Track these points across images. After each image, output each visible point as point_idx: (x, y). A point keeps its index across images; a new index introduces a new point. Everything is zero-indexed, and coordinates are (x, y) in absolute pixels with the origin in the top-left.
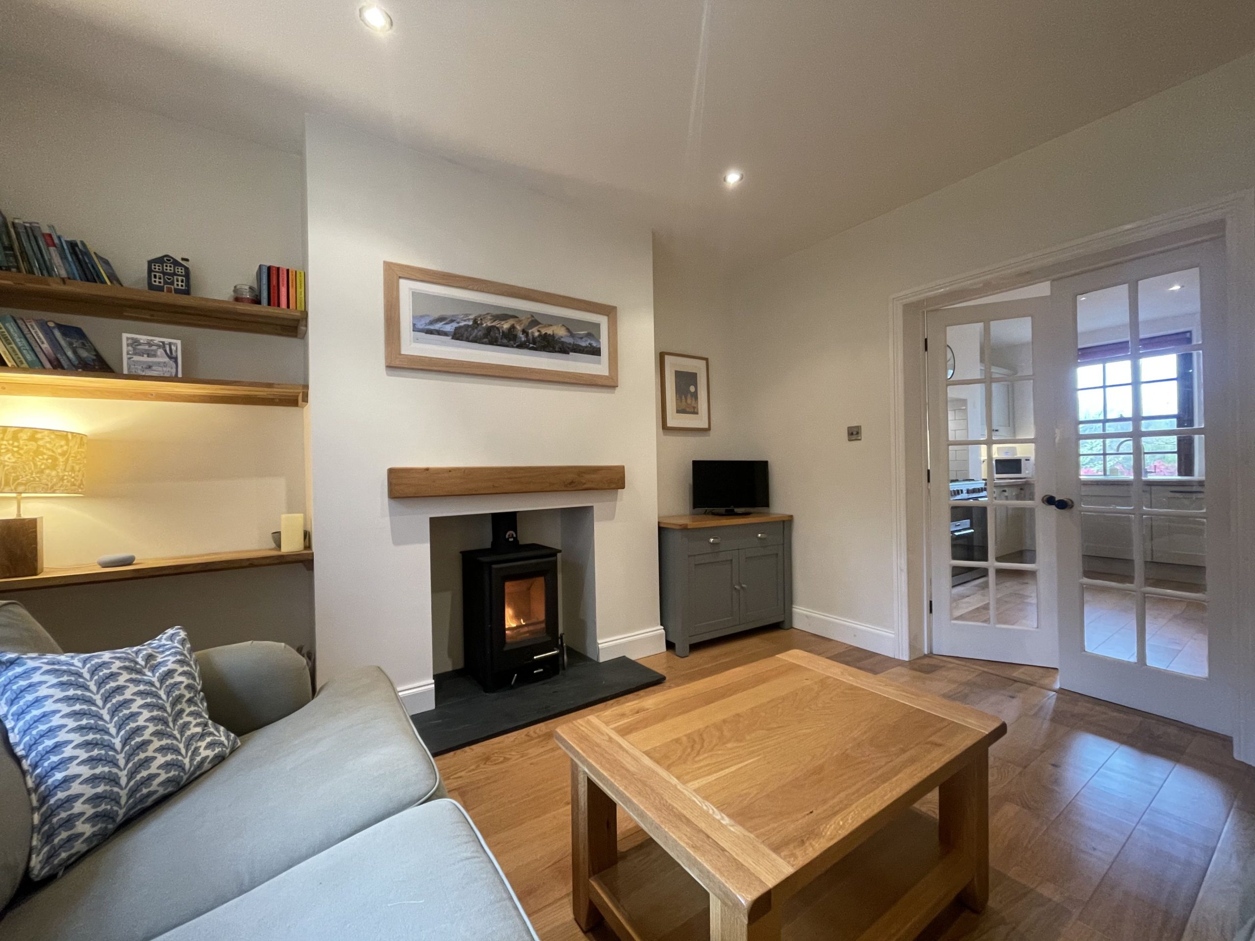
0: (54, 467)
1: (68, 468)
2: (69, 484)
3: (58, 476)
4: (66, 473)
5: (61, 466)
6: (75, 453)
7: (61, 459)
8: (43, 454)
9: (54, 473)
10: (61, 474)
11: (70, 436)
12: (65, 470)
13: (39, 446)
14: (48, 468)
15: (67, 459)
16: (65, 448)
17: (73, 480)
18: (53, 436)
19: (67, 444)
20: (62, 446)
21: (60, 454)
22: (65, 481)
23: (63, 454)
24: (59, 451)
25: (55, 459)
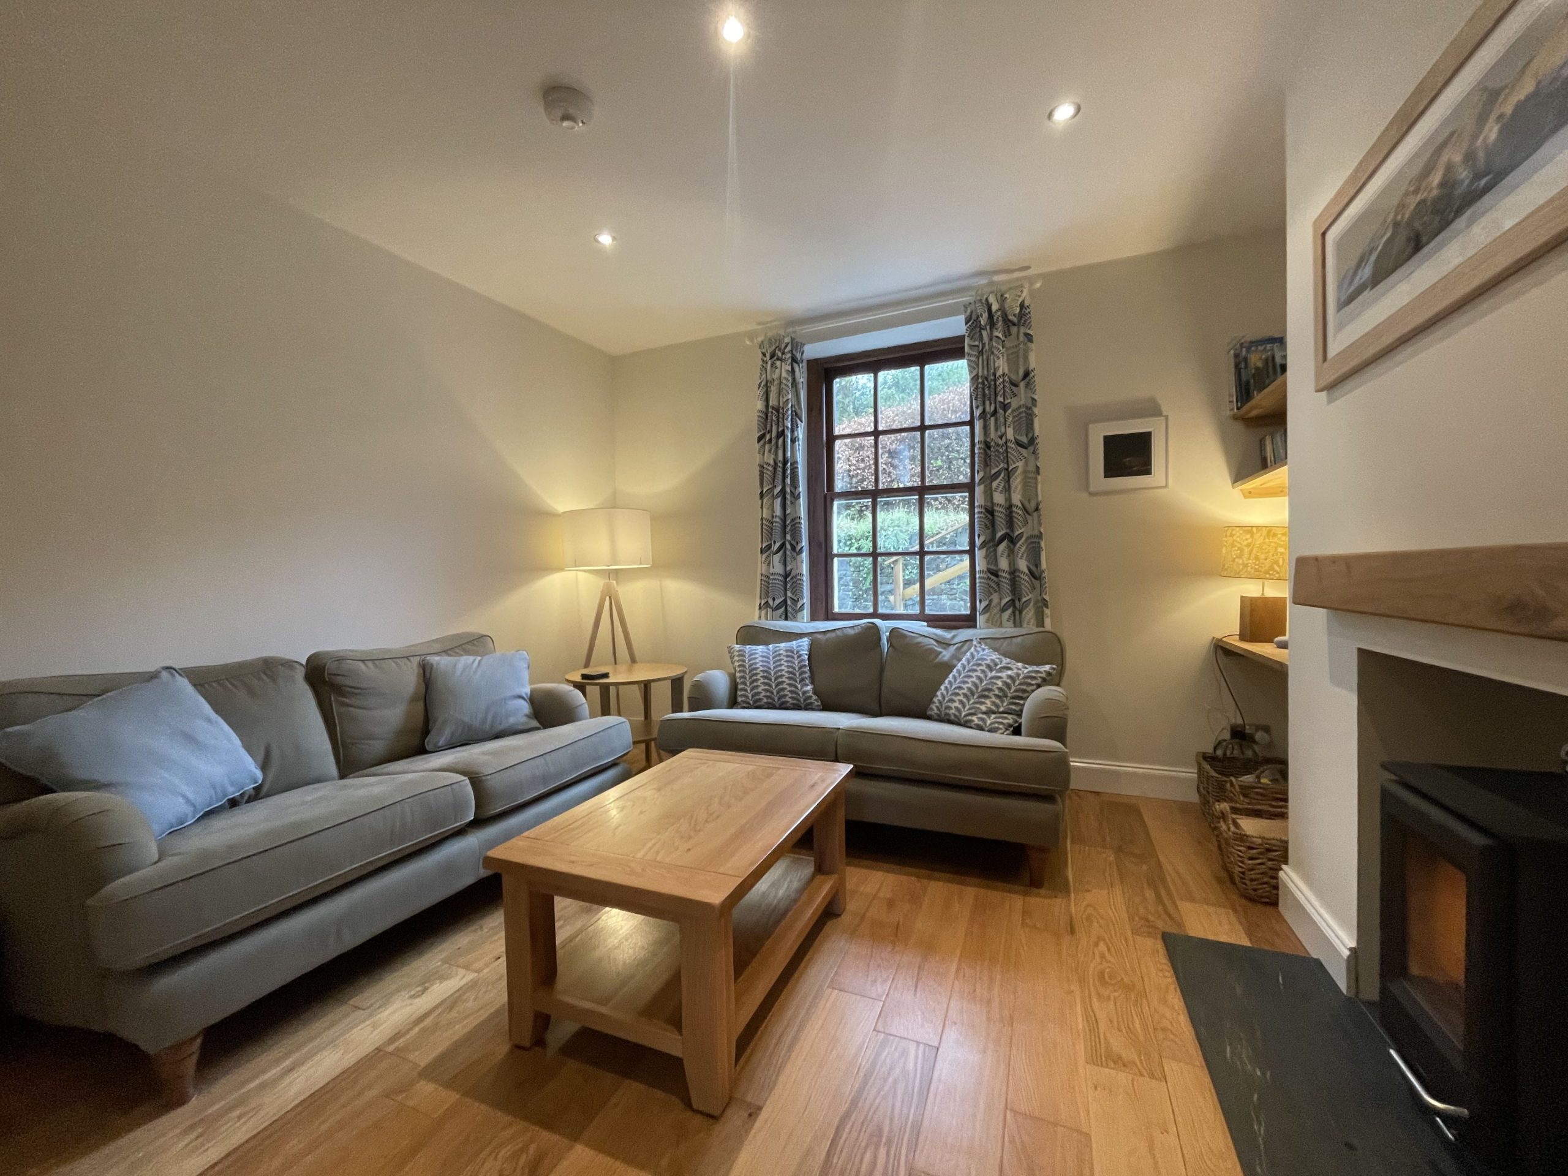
0: (1240, 556)
1: (1253, 556)
2: (1253, 571)
3: (1243, 563)
4: (1250, 561)
5: (1246, 555)
6: (1260, 544)
7: (1246, 550)
8: (1235, 546)
9: (1241, 562)
10: (1245, 562)
11: (1255, 530)
12: (1249, 559)
13: (1234, 540)
14: (1237, 557)
15: (1252, 550)
16: (1250, 540)
17: (1257, 567)
18: (1241, 532)
19: (1252, 537)
20: (1247, 539)
21: (1246, 546)
22: (1249, 568)
23: (1248, 545)
24: (1245, 543)
25: (1242, 550)
